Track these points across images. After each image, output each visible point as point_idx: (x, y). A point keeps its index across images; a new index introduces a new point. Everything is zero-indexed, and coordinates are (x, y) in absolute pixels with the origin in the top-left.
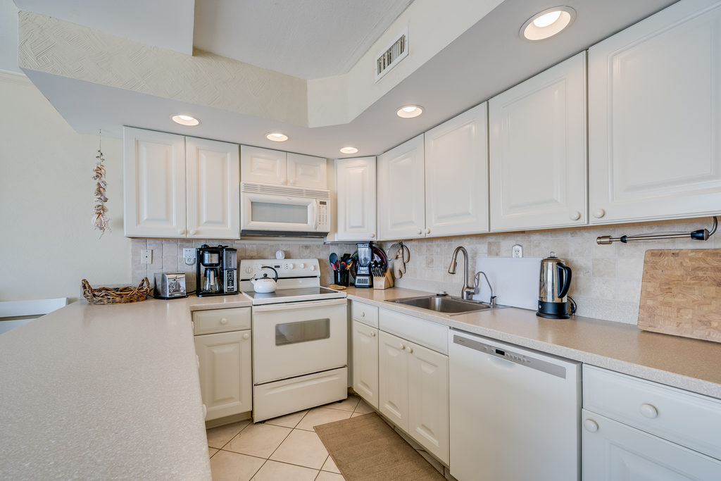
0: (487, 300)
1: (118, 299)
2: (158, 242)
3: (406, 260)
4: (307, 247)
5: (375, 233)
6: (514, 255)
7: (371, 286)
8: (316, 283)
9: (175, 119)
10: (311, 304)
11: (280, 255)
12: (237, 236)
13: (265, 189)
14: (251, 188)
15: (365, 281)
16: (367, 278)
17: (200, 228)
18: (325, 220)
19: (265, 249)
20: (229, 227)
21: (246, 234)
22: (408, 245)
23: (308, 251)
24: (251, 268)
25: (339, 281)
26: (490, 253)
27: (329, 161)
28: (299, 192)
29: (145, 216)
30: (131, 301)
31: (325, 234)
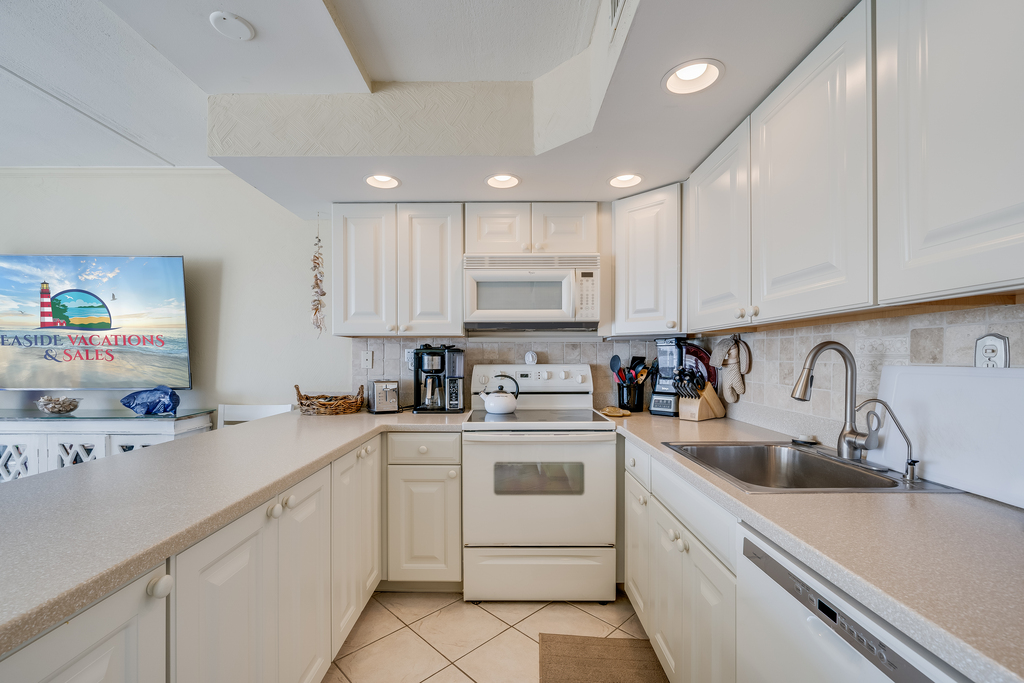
0: (900, 466)
1: (322, 410)
2: (379, 341)
3: (744, 368)
4: (574, 346)
5: (675, 319)
6: (981, 361)
7: (676, 414)
8: (586, 403)
9: (370, 181)
10: (551, 436)
11: (530, 358)
12: (459, 331)
13: (495, 262)
14: (474, 262)
15: (668, 404)
16: (671, 399)
17: (414, 322)
18: (590, 302)
19: (510, 349)
20: (449, 319)
21: (471, 329)
22: (749, 339)
23: (577, 352)
24: (484, 376)
25: (625, 401)
26: (916, 355)
27: (600, 205)
28: (547, 262)
29: (353, 310)
30: (337, 413)
31: (592, 326)
